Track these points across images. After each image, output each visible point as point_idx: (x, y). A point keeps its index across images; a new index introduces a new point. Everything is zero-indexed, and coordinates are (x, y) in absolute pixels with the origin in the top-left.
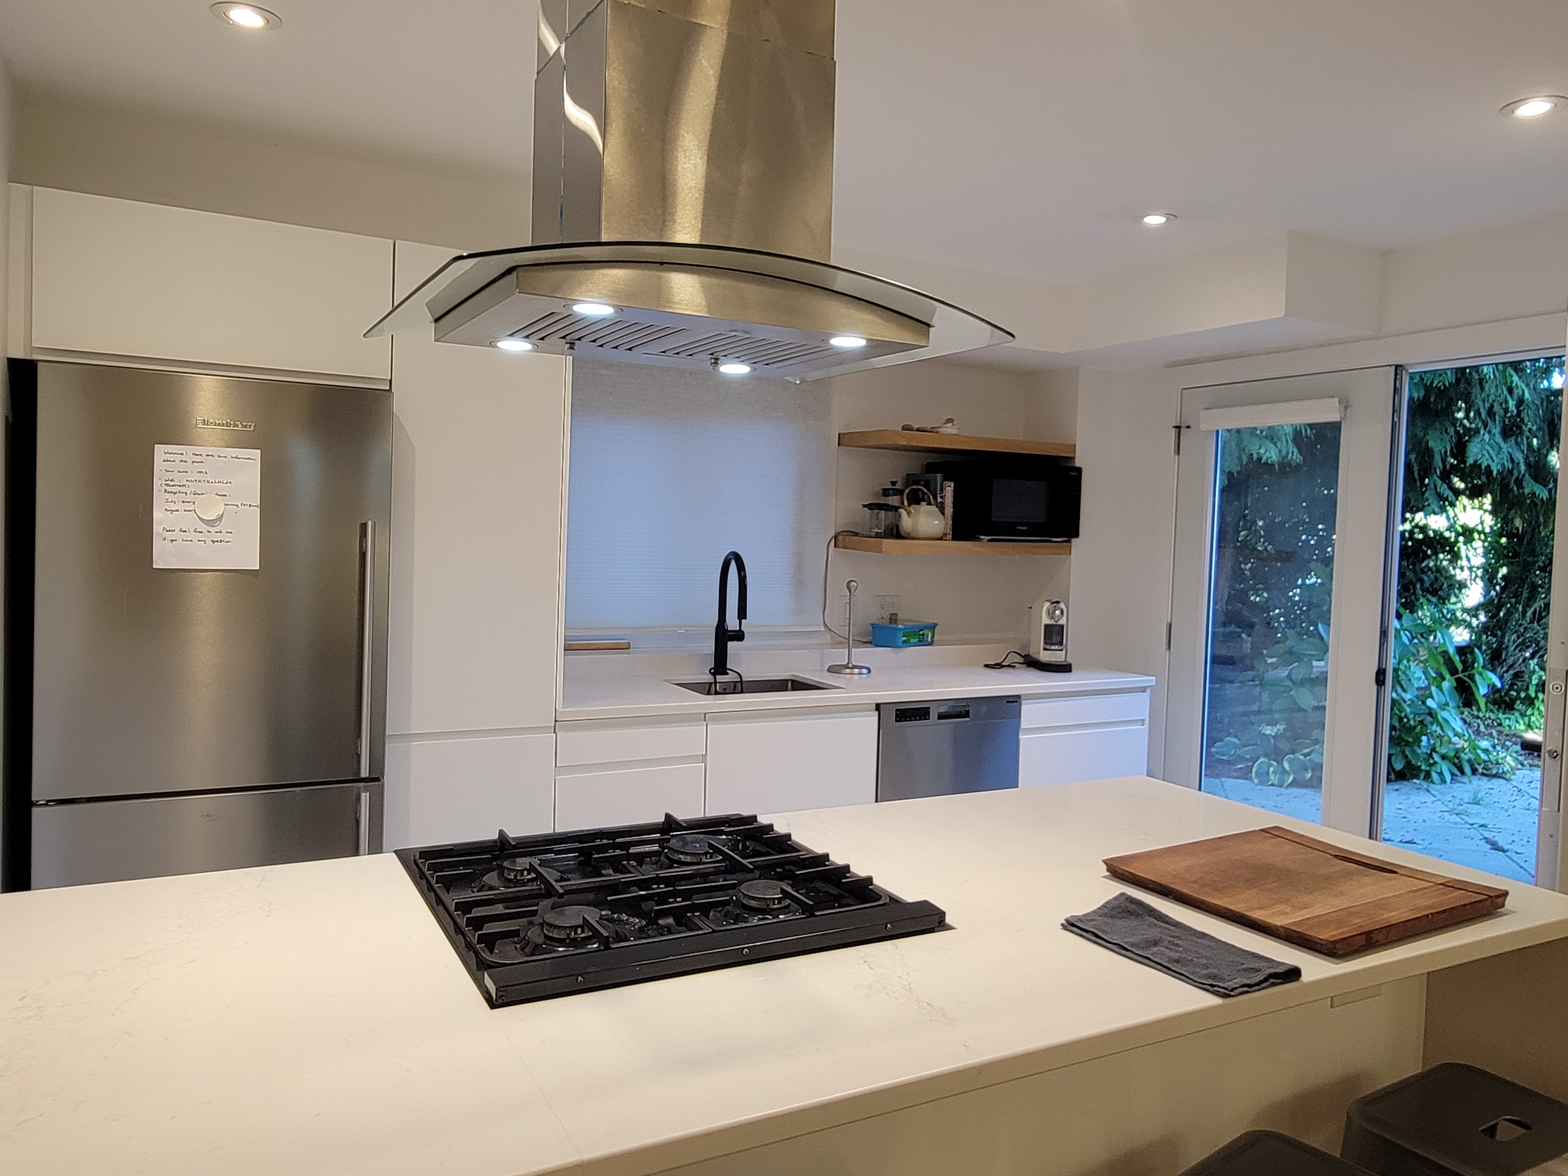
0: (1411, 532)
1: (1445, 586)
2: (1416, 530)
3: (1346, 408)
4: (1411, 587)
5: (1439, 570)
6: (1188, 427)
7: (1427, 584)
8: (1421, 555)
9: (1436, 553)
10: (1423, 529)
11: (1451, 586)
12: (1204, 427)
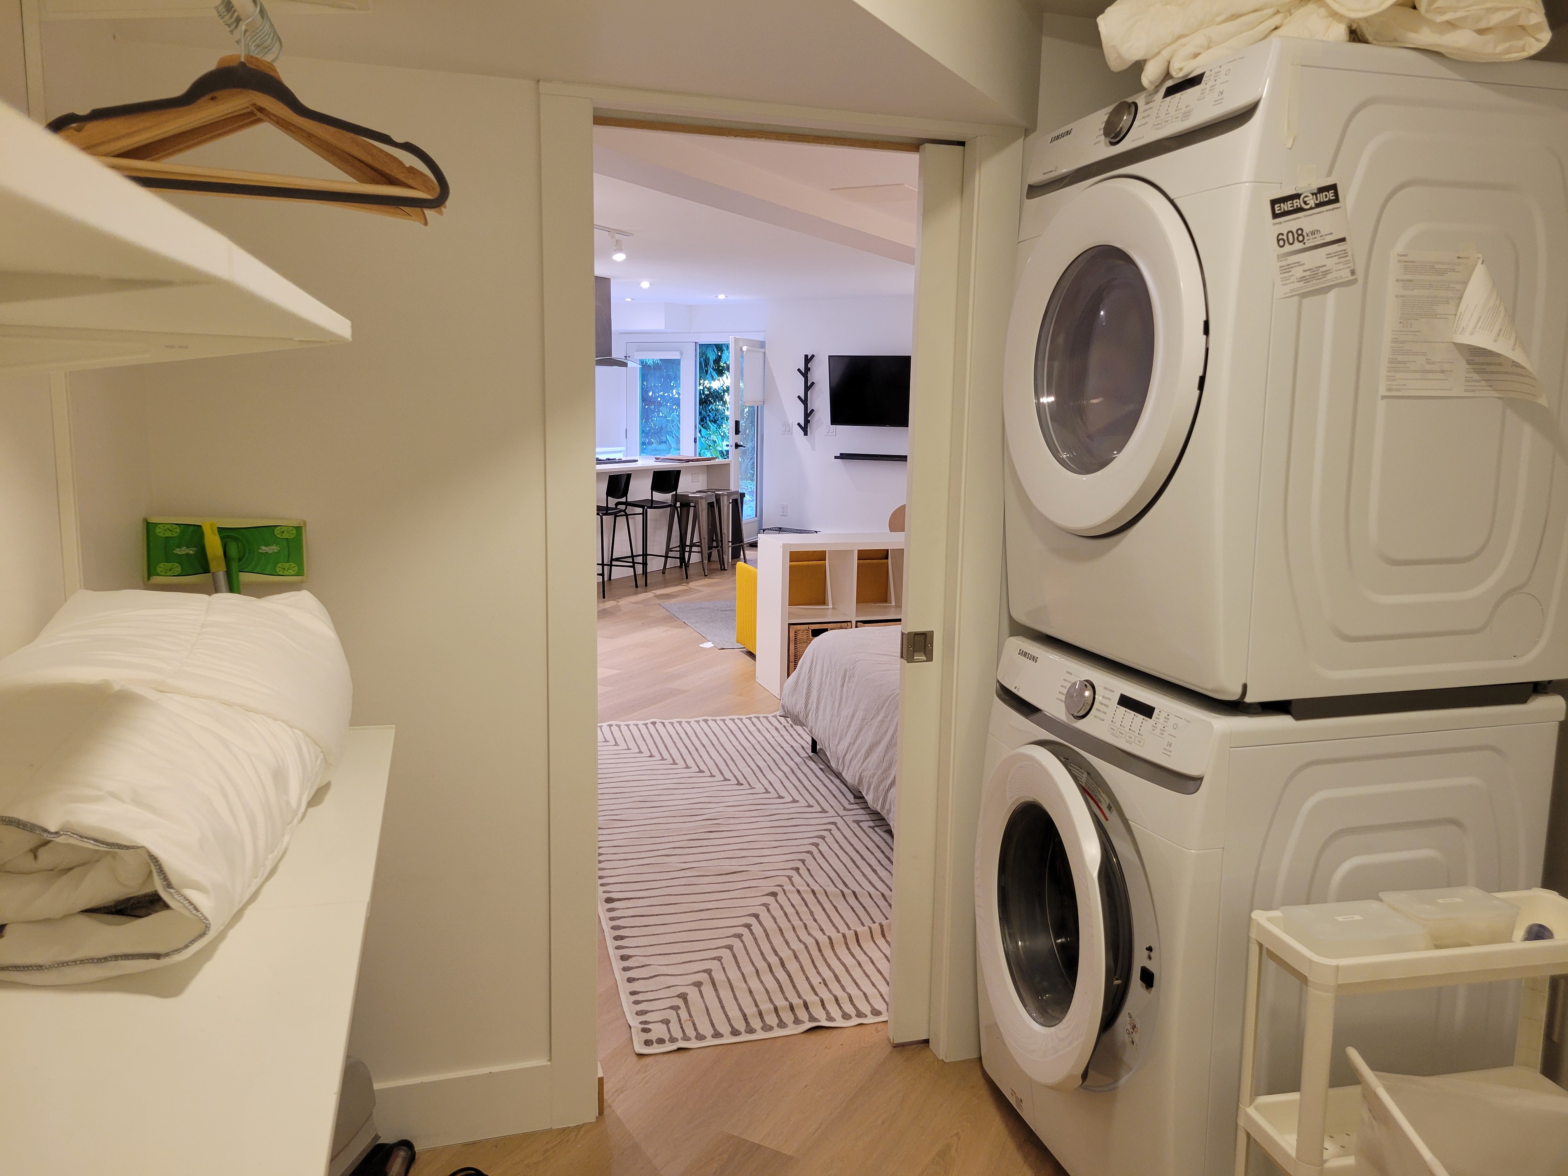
0: (703, 390)
1: (720, 418)
2: (706, 389)
3: (682, 354)
4: (704, 419)
5: (717, 410)
6: (629, 357)
7: (712, 418)
8: (708, 402)
9: (715, 401)
10: (709, 389)
11: (723, 418)
12: (635, 357)
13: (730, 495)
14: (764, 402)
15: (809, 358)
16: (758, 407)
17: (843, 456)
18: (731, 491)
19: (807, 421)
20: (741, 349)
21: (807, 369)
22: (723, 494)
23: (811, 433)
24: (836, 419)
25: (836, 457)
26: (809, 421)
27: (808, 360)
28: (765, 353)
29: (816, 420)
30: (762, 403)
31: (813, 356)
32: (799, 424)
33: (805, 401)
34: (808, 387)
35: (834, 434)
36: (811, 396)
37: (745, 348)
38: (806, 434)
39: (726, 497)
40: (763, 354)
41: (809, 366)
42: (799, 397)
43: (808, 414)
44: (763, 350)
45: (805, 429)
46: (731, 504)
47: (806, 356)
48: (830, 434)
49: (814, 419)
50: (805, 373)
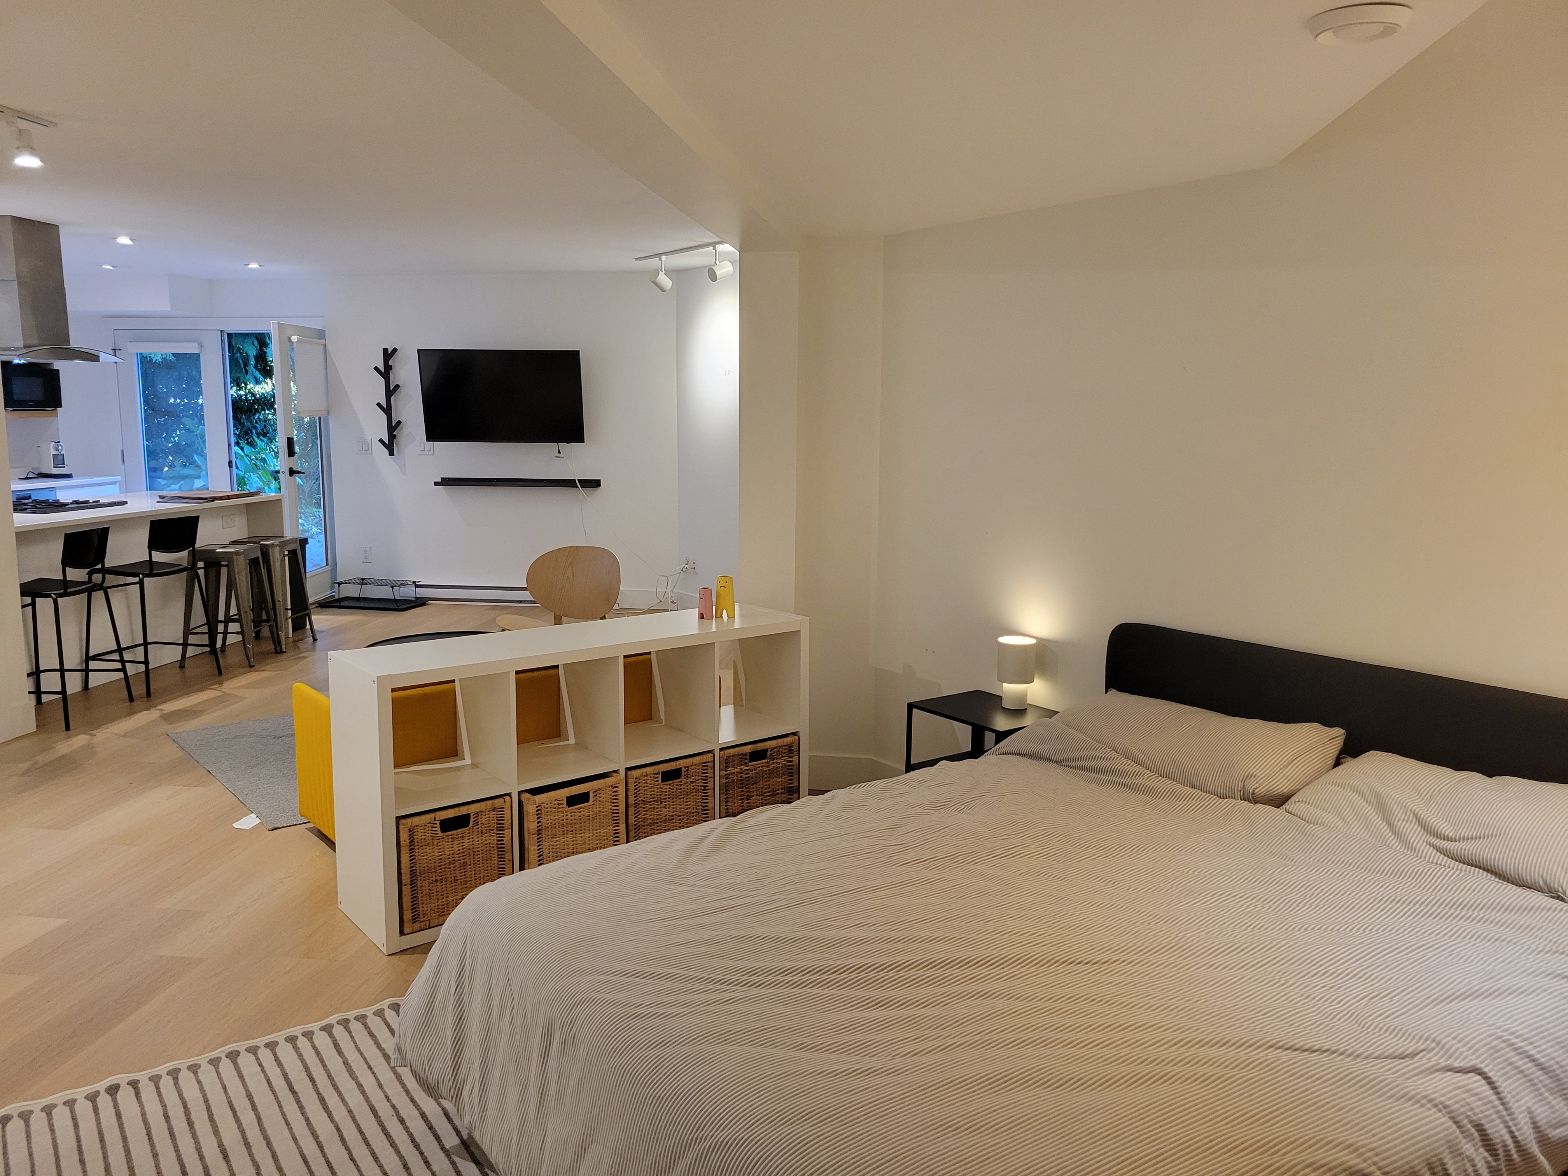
0: (240, 396)
1: (269, 432)
2: (243, 395)
3: (201, 347)
8: (249, 411)
9: (260, 409)
11: (273, 432)
13: (282, 545)
14: (328, 412)
15: (389, 352)
16: (320, 418)
17: (446, 482)
18: (285, 539)
19: (392, 437)
20: (289, 339)
21: (388, 368)
22: (273, 545)
23: (398, 452)
24: (434, 432)
25: (436, 484)
26: (395, 437)
27: (388, 355)
28: (325, 345)
29: (405, 435)
30: (326, 413)
31: (395, 350)
32: (381, 441)
33: (387, 410)
34: (391, 392)
35: (431, 452)
36: (396, 403)
37: (294, 338)
38: (391, 453)
39: (277, 549)
40: (322, 347)
41: (390, 363)
42: (379, 405)
43: (393, 428)
44: (323, 342)
45: (390, 447)
46: (287, 558)
47: (385, 350)
48: (425, 452)
49: (403, 434)
50: (386, 372)
